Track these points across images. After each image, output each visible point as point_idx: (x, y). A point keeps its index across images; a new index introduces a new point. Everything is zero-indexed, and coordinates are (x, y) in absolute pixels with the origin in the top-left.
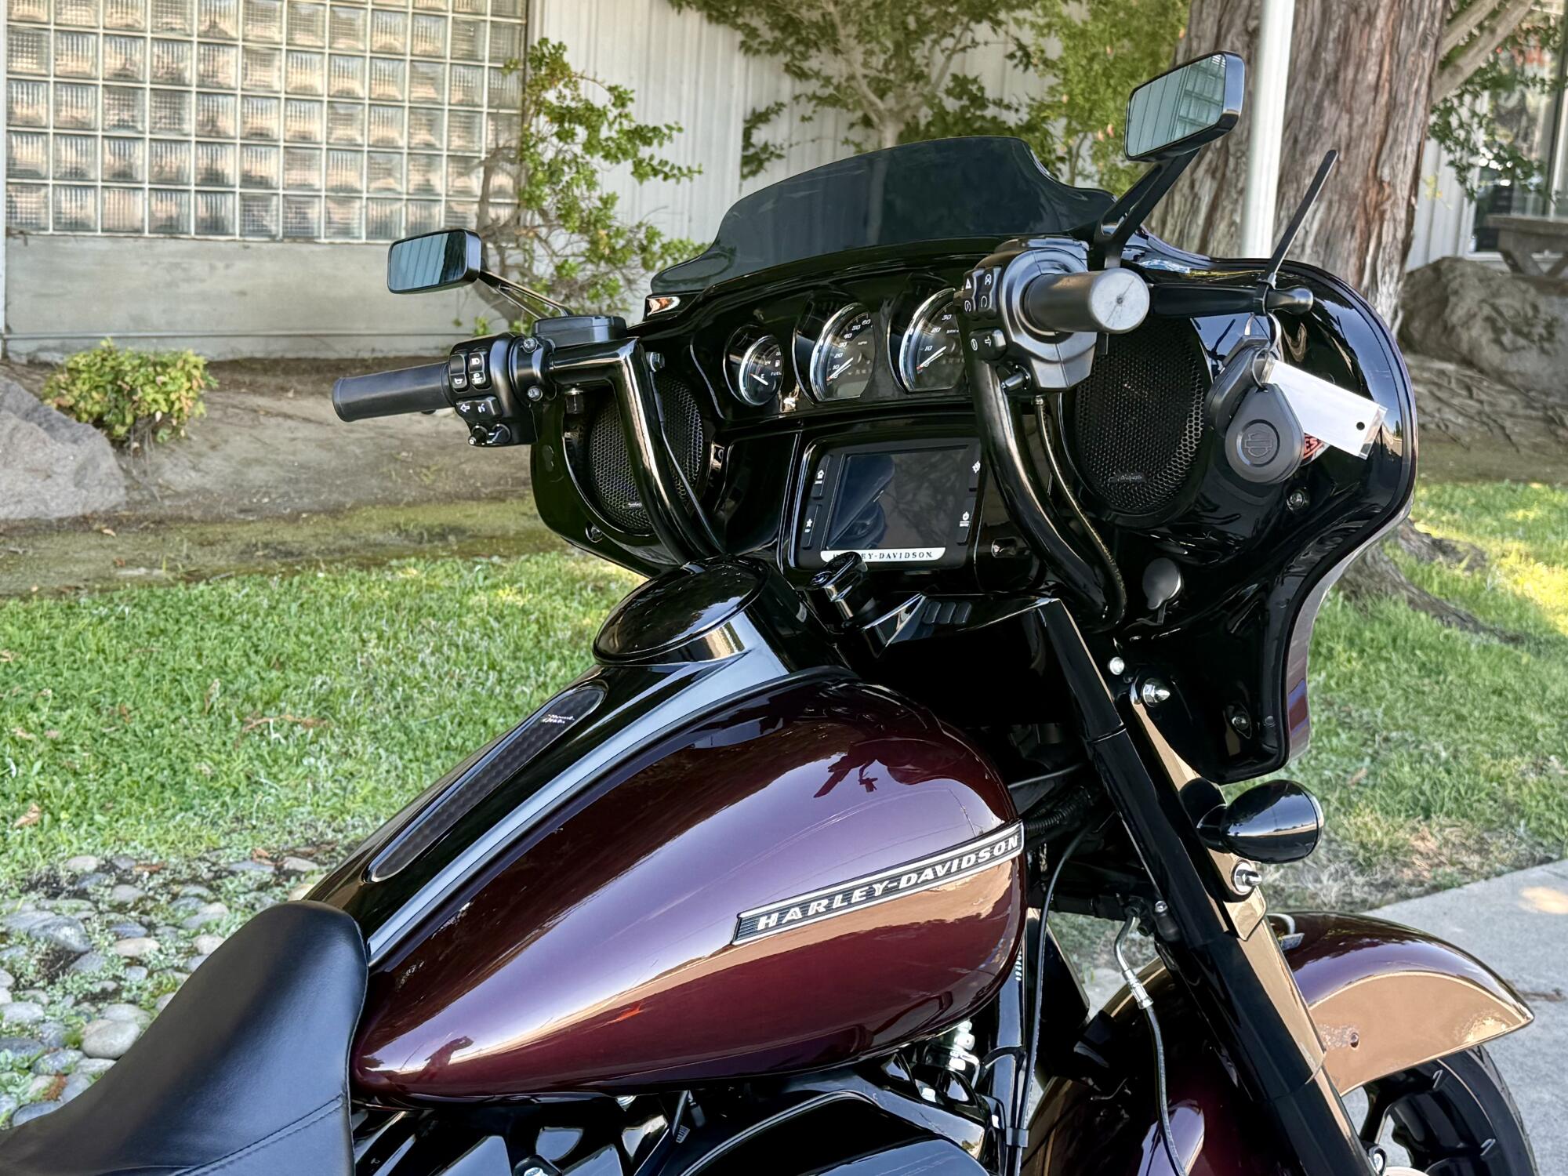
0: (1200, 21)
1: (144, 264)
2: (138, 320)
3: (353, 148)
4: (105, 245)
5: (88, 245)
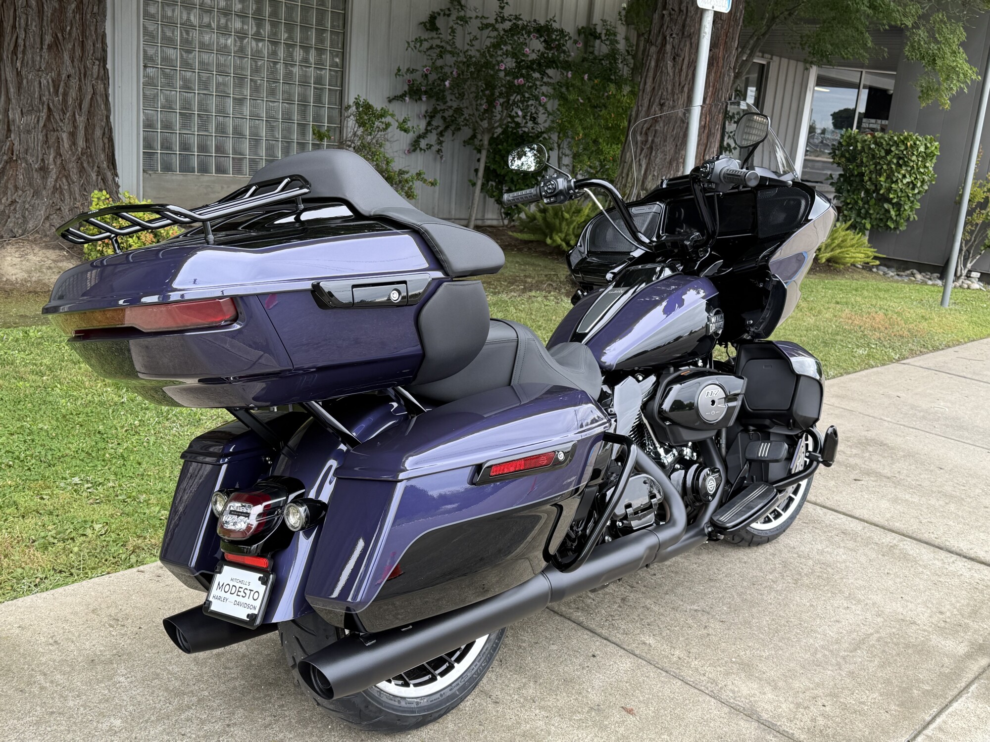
0: (643, 99)
3: (276, 140)
4: (180, 178)
5: (174, 177)
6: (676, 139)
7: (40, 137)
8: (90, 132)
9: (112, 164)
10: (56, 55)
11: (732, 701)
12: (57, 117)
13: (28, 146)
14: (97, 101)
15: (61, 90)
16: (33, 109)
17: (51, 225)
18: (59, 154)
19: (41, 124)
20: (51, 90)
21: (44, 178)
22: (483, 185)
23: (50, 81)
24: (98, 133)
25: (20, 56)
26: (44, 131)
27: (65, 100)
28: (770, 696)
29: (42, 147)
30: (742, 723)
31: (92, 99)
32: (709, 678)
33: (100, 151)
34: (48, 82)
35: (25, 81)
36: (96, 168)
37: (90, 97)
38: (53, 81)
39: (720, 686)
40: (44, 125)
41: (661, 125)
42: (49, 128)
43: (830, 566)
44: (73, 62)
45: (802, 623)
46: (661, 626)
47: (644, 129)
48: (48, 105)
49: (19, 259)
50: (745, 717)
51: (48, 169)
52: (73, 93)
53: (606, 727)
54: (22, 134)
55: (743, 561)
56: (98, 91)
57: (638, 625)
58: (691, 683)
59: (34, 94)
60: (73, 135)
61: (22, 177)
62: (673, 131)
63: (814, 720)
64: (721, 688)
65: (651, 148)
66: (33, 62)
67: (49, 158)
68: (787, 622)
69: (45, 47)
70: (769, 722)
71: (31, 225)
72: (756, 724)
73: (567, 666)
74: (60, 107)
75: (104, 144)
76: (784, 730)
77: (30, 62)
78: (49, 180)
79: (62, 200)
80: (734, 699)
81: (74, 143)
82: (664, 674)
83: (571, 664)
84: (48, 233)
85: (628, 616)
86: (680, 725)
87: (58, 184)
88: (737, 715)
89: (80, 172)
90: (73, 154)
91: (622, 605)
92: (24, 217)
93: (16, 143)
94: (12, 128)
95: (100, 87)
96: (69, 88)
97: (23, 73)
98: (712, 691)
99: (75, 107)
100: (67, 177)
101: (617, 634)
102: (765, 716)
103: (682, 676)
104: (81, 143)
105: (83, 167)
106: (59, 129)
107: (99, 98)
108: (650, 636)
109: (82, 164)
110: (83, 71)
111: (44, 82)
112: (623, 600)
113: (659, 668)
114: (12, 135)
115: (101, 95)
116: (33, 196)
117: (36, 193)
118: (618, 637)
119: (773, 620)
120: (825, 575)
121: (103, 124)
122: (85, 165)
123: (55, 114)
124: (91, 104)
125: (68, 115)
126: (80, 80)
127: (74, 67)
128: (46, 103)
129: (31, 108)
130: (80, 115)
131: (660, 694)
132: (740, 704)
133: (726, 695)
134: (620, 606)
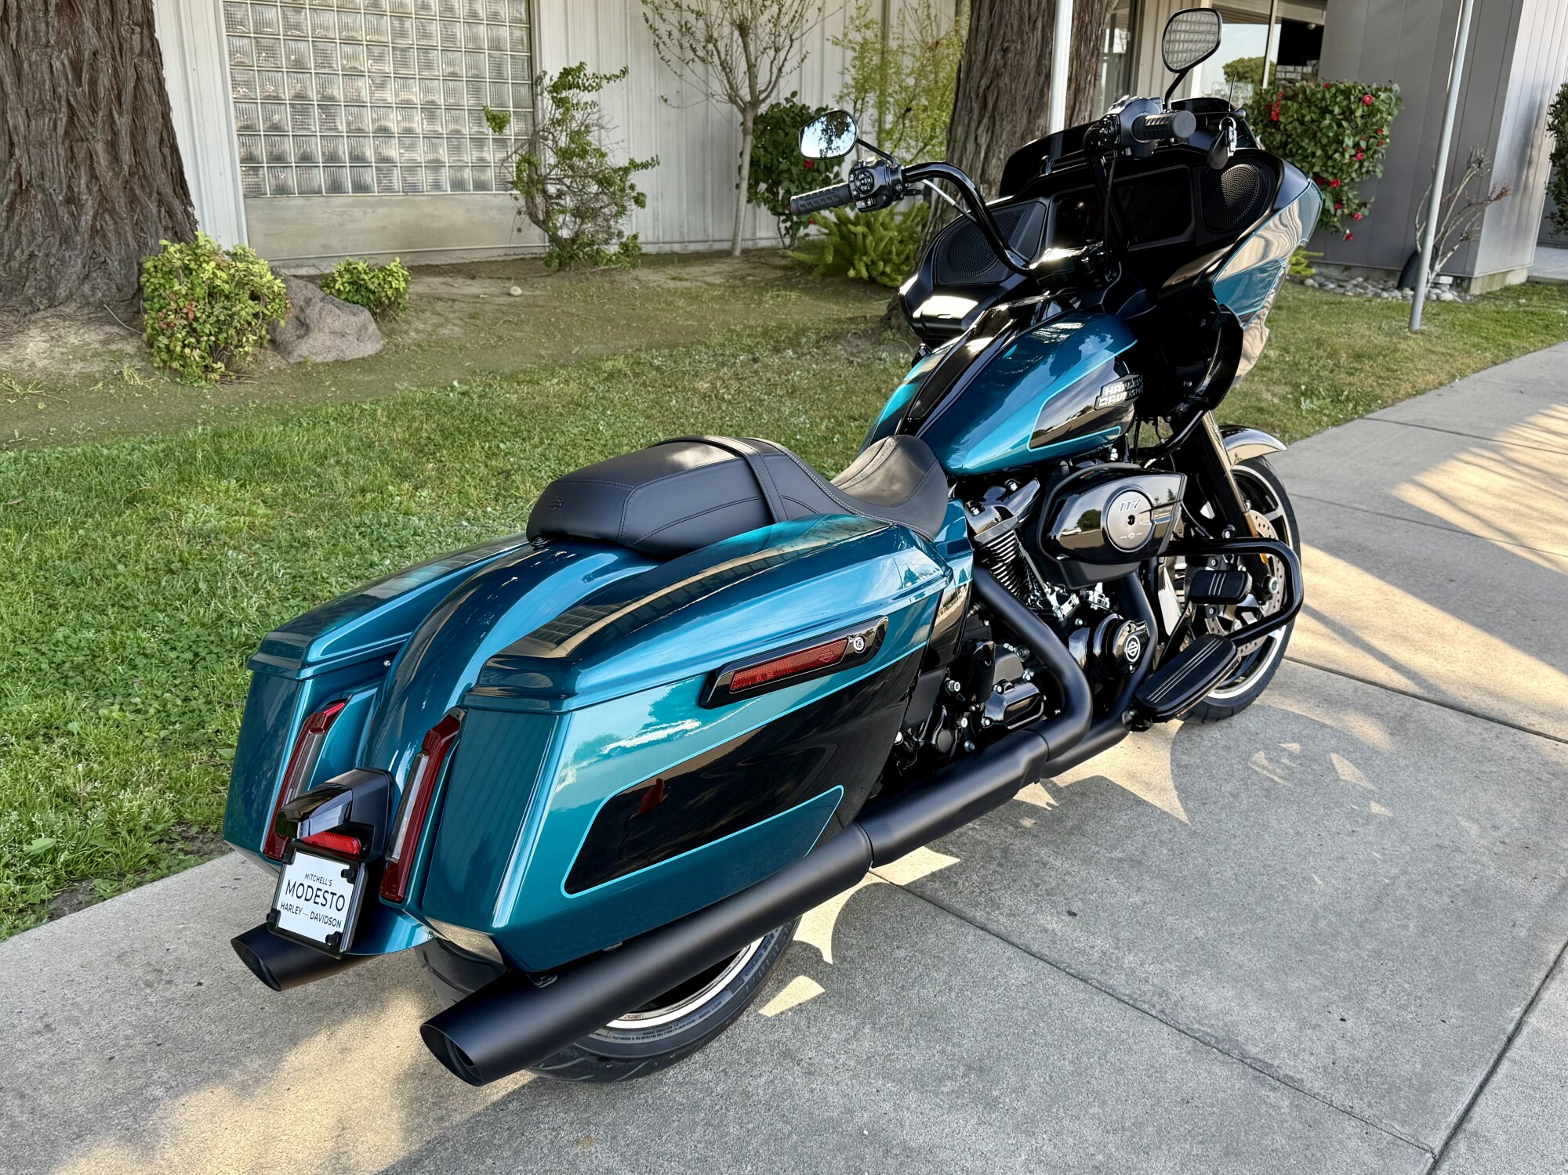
0: (976, 43)
1: (325, 212)
2: (325, 247)
3: (439, 136)
4: (302, 202)
5: (292, 203)
6: (1030, 102)
7: (62, 152)
8: (140, 139)
9: (182, 188)
10: (71, 20)
11: (1196, 1026)
12: (85, 119)
13: (42, 166)
14: (144, 90)
15: (85, 77)
16: (44, 108)
17: (93, 289)
18: (94, 177)
19: (61, 131)
20: (70, 77)
21: (75, 218)
22: (750, 187)
23: (66, 62)
24: (152, 140)
25: (14, 24)
26: (67, 142)
27: (93, 92)
28: (1255, 1010)
29: (66, 166)
30: (1217, 1069)
31: (135, 87)
32: (1153, 985)
33: (158, 168)
34: (63, 64)
35: (26, 65)
36: (155, 195)
37: (132, 85)
38: (71, 62)
39: (1174, 999)
40: (66, 133)
41: (1007, 80)
42: (72, 135)
43: (1316, 760)
44: (98, 30)
45: (1288, 866)
46: (1069, 895)
47: (982, 89)
48: (68, 100)
49: (48, 345)
50: (1221, 1057)
51: (79, 200)
52: (105, 81)
53: (996, 1100)
54: (31, 148)
55: (1183, 763)
56: (144, 74)
57: (1032, 895)
58: (1126, 999)
59: (44, 84)
60: (113, 146)
61: (39, 215)
62: (1025, 89)
63: (1332, 1050)
64: (1176, 1004)
65: (993, 117)
66: (35, 32)
67: (79, 185)
68: (1264, 867)
69: (52, 8)
70: (1260, 1061)
71: (62, 292)
72: (1238, 1068)
73: (924, 987)
74: (88, 103)
75: (164, 157)
76: (1286, 1076)
77: (31, 34)
78: (83, 218)
79: (106, 248)
80: (1199, 1022)
81: (115, 159)
82: (1082, 985)
83: (930, 981)
84: (91, 300)
85: (1015, 881)
86: (1118, 1083)
87: (98, 223)
88: (1208, 1052)
89: (131, 203)
90: (116, 175)
91: (1003, 861)
92: (49, 277)
93: (24, 162)
94: (15, 139)
95: (147, 67)
96: (97, 72)
97: (22, 52)
98: (1162, 1011)
99: (110, 102)
100: (112, 212)
101: (1001, 917)
102: (1253, 1050)
103: (1110, 987)
104: (127, 157)
105: (135, 195)
106: (90, 137)
107: (147, 86)
108: (1052, 914)
109: (132, 189)
110: (117, 45)
111: (57, 64)
112: (1005, 851)
113: (1072, 975)
114: (17, 152)
115: (151, 81)
116: (61, 244)
117: (66, 240)
118: (1001, 921)
119: (1241, 865)
120: (1310, 777)
121: (159, 126)
122: (137, 191)
123: (80, 114)
124: (135, 96)
125: (101, 114)
126: (114, 59)
127: (101, 37)
128: (64, 97)
129: (40, 107)
130: (120, 114)
131: (1079, 1026)
132: (1209, 1030)
133: (1185, 1017)
134: (1000, 865)
